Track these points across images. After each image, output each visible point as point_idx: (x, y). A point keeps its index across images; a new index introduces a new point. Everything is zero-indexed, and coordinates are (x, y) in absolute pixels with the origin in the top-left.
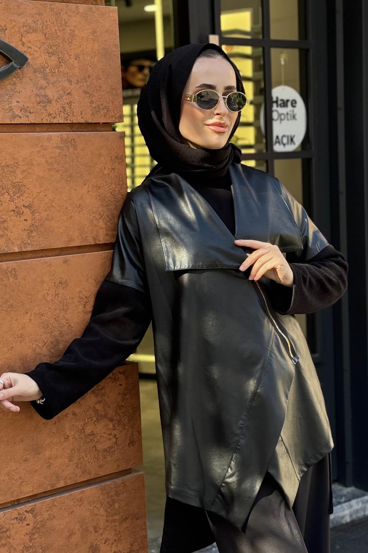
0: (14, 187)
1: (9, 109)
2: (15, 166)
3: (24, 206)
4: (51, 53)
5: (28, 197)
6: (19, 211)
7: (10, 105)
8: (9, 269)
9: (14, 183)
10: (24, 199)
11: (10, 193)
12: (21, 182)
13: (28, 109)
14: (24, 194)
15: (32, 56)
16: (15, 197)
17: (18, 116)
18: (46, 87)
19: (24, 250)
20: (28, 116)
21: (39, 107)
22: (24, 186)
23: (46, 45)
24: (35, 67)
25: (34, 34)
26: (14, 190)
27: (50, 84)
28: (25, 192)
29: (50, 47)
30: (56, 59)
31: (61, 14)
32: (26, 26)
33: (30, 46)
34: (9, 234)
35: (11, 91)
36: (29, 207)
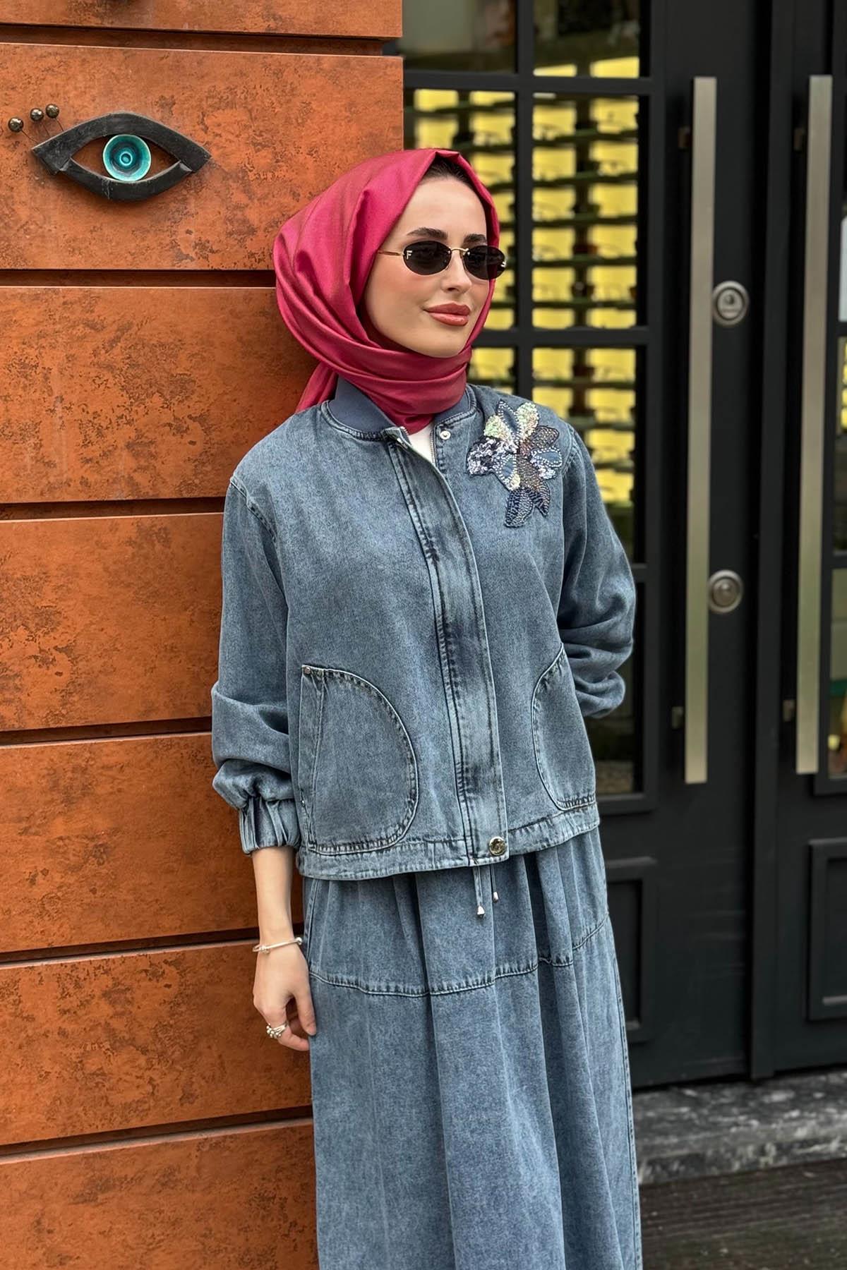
0: (171, 383)
1: (170, 245)
2: (176, 346)
3: (190, 417)
4: (260, 144)
5: (200, 402)
6: (180, 426)
7: (174, 237)
8: (154, 528)
9: (172, 376)
10: (191, 405)
11: (165, 393)
12: (186, 375)
13: (207, 245)
14: (192, 396)
15: (221, 150)
16: (173, 401)
17: (187, 256)
18: (247, 206)
19: (186, 495)
20: (206, 258)
21: (232, 242)
22: (192, 381)
23: (250, 131)
24: (226, 170)
25: (228, 111)
26: (172, 388)
27: (256, 201)
28: (193, 392)
29: (258, 133)
30: (271, 156)
31: (285, 74)
32: (213, 97)
33: (219, 133)
34: (158, 465)
35: (176, 214)
36: (201, 419)
